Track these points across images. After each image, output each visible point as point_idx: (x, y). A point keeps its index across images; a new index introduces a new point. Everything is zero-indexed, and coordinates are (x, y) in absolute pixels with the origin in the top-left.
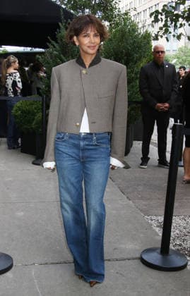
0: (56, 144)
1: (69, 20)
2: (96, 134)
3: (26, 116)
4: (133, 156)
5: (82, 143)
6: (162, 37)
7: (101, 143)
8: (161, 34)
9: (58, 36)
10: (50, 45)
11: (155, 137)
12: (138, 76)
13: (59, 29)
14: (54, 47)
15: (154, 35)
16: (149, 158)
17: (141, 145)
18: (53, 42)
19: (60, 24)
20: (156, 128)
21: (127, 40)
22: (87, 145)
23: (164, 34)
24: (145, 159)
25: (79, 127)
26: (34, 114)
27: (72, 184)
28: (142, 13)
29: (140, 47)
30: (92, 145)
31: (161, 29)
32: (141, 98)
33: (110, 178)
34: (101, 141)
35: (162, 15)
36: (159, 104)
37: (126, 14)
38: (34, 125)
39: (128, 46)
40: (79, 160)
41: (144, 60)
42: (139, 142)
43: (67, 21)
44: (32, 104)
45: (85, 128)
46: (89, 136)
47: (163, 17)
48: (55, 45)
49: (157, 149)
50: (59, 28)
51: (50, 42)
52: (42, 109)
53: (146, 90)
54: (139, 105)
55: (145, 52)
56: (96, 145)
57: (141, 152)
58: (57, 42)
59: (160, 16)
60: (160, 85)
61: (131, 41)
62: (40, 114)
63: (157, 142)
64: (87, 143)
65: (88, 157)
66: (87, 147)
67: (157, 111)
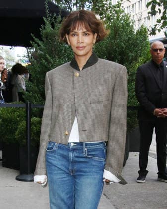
0: (46, 155)
1: (55, 15)
2: (87, 145)
3: (7, 126)
4: (128, 169)
5: (71, 155)
6: (159, 31)
7: (93, 155)
8: (158, 27)
9: (43, 32)
10: (33, 44)
11: (153, 147)
12: (134, 77)
13: (44, 25)
14: (39, 46)
15: (150, 29)
16: (147, 171)
17: (138, 157)
18: (37, 40)
19: (45, 19)
20: (154, 136)
21: (120, 36)
22: (77, 157)
23: (161, 28)
24: (143, 173)
25: (68, 136)
26: (17, 123)
27: (63, 200)
28: (137, 4)
29: (135, 45)
30: (82, 157)
31: (159, 21)
32: (138, 103)
33: (104, 194)
34: (93, 153)
35: (159, 6)
36: (157, 110)
37: (119, 6)
38: (17, 135)
39: (122, 44)
40: (68, 174)
41: (141, 59)
42: (135, 153)
43: (52, 15)
44: (15, 112)
45: (74, 138)
46: (79, 147)
47: (162, 8)
48: (40, 43)
49: (156, 161)
50: (43, 23)
51: (33, 40)
52: (26, 117)
53: (143, 94)
54: (136, 111)
55: (141, 50)
56: (86, 158)
57: (138, 165)
58: (41, 40)
59: (157, 8)
60: (159, 88)
61: (126, 38)
62: (24, 123)
63: (156, 153)
64: (77, 155)
65: (78, 171)
66: (77, 159)
67: (155, 117)
